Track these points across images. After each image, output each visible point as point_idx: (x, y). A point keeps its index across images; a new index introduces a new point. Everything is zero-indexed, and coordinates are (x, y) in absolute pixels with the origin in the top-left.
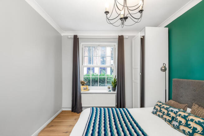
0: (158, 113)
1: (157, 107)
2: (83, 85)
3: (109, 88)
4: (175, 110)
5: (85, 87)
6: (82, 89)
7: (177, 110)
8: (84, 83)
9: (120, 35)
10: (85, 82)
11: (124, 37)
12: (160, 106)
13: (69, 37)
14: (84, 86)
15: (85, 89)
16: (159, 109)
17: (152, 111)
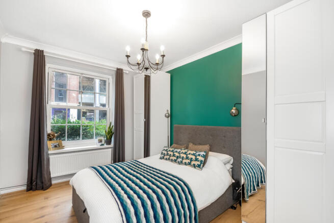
0: (165, 157)
1: (164, 152)
2: (50, 140)
3: (100, 141)
4: (179, 150)
5: (55, 142)
6: (51, 147)
7: (180, 150)
8: (54, 136)
9: (119, 68)
10: (56, 135)
11: (124, 72)
12: (166, 150)
13: (24, 49)
14: (52, 142)
15: (56, 146)
16: (166, 153)
17: (159, 157)
